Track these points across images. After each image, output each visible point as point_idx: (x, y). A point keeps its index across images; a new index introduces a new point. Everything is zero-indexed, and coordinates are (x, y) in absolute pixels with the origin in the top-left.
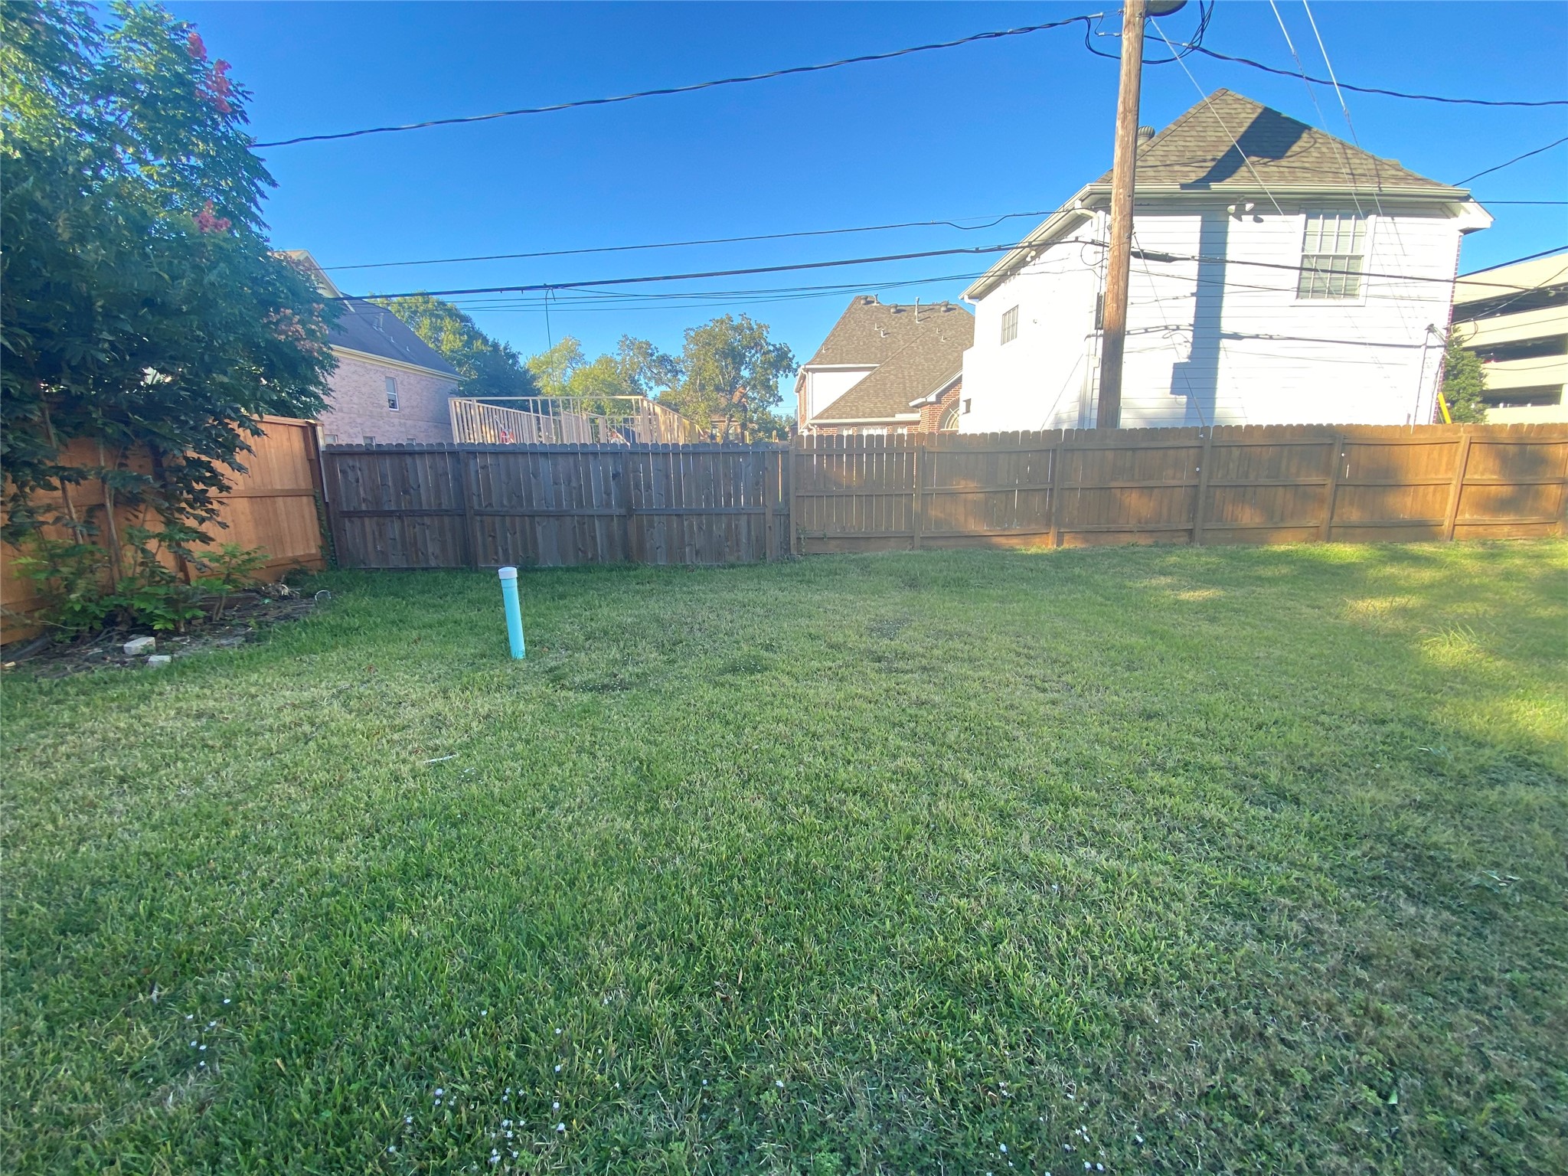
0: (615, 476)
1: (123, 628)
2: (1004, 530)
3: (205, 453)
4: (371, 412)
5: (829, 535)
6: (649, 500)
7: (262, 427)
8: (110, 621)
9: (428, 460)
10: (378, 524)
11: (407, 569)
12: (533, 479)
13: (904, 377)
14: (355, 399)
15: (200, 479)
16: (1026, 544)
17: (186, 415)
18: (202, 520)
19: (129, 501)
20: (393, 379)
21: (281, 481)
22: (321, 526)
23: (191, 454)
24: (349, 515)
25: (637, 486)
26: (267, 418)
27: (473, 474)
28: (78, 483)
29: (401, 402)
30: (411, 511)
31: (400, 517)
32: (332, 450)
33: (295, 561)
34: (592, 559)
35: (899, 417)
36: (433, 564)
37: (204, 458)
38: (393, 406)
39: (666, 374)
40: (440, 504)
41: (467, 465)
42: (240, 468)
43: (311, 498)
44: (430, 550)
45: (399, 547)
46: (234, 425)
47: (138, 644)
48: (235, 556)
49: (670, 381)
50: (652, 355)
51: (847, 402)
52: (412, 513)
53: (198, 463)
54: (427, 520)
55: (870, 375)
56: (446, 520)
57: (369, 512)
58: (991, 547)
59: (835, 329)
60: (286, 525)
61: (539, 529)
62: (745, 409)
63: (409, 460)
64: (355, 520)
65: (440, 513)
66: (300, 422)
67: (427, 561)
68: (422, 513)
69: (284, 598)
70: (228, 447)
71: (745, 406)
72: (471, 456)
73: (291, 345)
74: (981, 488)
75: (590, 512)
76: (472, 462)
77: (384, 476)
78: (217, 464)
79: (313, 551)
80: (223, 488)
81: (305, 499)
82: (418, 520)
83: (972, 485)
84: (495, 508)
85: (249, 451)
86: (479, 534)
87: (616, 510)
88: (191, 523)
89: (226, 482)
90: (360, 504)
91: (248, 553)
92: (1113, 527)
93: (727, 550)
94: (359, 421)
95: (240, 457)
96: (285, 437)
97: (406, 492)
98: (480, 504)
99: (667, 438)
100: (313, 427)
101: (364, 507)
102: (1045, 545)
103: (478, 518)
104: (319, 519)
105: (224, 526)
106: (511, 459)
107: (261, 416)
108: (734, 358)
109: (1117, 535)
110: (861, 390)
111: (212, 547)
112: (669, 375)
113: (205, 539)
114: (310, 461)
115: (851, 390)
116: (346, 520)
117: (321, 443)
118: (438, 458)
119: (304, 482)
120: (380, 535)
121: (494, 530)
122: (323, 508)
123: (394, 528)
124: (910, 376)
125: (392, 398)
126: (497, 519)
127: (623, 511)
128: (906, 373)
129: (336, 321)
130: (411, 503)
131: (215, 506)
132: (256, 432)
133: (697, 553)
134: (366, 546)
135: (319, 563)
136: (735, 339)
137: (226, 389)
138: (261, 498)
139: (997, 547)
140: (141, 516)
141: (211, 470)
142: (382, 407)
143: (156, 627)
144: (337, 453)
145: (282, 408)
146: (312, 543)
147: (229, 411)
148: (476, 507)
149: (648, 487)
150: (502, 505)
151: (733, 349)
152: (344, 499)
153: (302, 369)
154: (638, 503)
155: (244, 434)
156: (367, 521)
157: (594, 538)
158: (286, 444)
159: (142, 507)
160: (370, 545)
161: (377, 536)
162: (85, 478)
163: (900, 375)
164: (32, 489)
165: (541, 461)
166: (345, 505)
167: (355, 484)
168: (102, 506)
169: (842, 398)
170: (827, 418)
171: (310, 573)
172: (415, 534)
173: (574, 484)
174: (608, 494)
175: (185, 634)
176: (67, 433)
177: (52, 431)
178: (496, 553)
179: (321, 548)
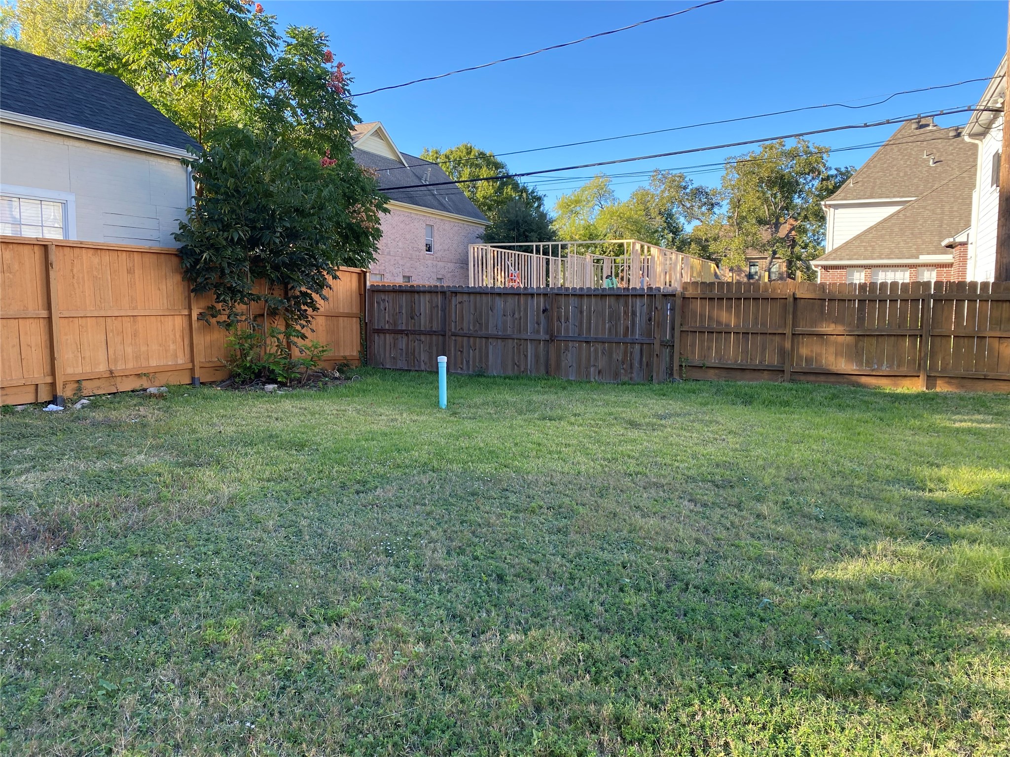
0: (544, 311)
1: (263, 379)
2: (873, 370)
3: (310, 288)
4: (411, 255)
5: (708, 364)
6: (567, 329)
7: (338, 273)
8: (258, 375)
9: (428, 296)
10: (393, 338)
11: (407, 370)
12: (490, 312)
13: (943, 213)
14: (400, 244)
15: (305, 304)
16: (896, 385)
17: (305, 267)
18: (303, 327)
19: (273, 313)
20: (432, 226)
21: (343, 308)
22: (361, 338)
23: (303, 289)
24: (379, 331)
25: (559, 319)
26: (341, 268)
27: (453, 306)
28: (257, 302)
29: (436, 247)
30: (414, 331)
31: (407, 335)
32: (374, 289)
33: (345, 358)
34: (523, 372)
35: (924, 258)
36: (423, 368)
37: (309, 291)
38: (429, 250)
39: (700, 207)
40: (432, 327)
41: (450, 301)
42: (324, 298)
43: (358, 319)
44: (422, 358)
45: (404, 355)
46: (325, 273)
47: (270, 387)
48: (316, 348)
49: (703, 214)
50: (685, 188)
51: (862, 242)
52: (414, 332)
53: (305, 294)
54: (423, 338)
55: (899, 212)
56: (434, 338)
57: (389, 330)
58: (859, 385)
59: (871, 160)
60: (342, 335)
61: (491, 347)
62: (794, 243)
63: (416, 296)
64: (382, 336)
65: (431, 333)
66: (358, 270)
67: (420, 366)
68: (421, 333)
69: (336, 378)
70: (320, 285)
71: (794, 241)
72: (454, 295)
73: (358, 225)
74: (850, 331)
75: (525, 337)
76: (454, 299)
77: (401, 307)
78: (314, 295)
79: (355, 354)
80: (315, 309)
81: (354, 319)
82: (418, 337)
83: (840, 329)
84: (465, 331)
85: (330, 288)
86: (453, 349)
87: (543, 336)
88: (298, 327)
89: (318, 306)
90: (385, 324)
91: (323, 347)
92: (991, 375)
93: (622, 371)
94: (401, 262)
95: (325, 291)
96: (349, 279)
97: (412, 318)
98: (456, 328)
99: (659, 282)
100: (365, 273)
101: (387, 327)
102: (915, 386)
103: (453, 338)
104: (361, 333)
105: (313, 331)
106: (478, 297)
107: (338, 268)
108: (782, 188)
109: (997, 383)
110: (883, 228)
111: (307, 342)
112: (704, 209)
113: (304, 337)
114: (360, 295)
115: (871, 228)
116: (376, 334)
117: (368, 284)
118: (434, 295)
119: (355, 310)
120: (394, 346)
121: (462, 347)
122: (363, 325)
123: (403, 342)
124: (951, 212)
125: (429, 243)
126: (465, 339)
127: (548, 337)
128: (947, 209)
129: (385, 206)
130: (414, 325)
131: (310, 318)
132: (335, 277)
133: (599, 372)
134: (385, 355)
135: (356, 362)
136: (787, 167)
137: (324, 253)
138: (333, 316)
139: (864, 386)
140: (276, 322)
141: (311, 298)
142: (419, 251)
143: (279, 380)
144: (377, 290)
145: (350, 262)
146: (355, 348)
147: (324, 265)
148: (453, 330)
149: (567, 320)
150: (469, 329)
151: (782, 177)
152: (376, 321)
153: (362, 239)
154: (559, 331)
155: (329, 278)
156: (387, 335)
157: (526, 356)
158: (348, 283)
159: (277, 318)
160: (387, 355)
161: (392, 345)
162: (260, 300)
163: (939, 211)
164: (238, 304)
165: (497, 298)
166: (376, 324)
167: (383, 312)
168: (263, 315)
169: (858, 237)
170: (834, 259)
171: (351, 367)
172: (414, 347)
173: (516, 316)
174: (538, 324)
175: (289, 387)
176: (254, 276)
177: (249, 275)
178: (462, 363)
179: (359, 352)
